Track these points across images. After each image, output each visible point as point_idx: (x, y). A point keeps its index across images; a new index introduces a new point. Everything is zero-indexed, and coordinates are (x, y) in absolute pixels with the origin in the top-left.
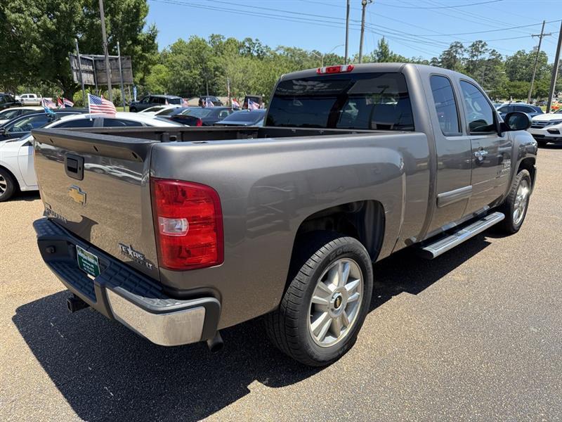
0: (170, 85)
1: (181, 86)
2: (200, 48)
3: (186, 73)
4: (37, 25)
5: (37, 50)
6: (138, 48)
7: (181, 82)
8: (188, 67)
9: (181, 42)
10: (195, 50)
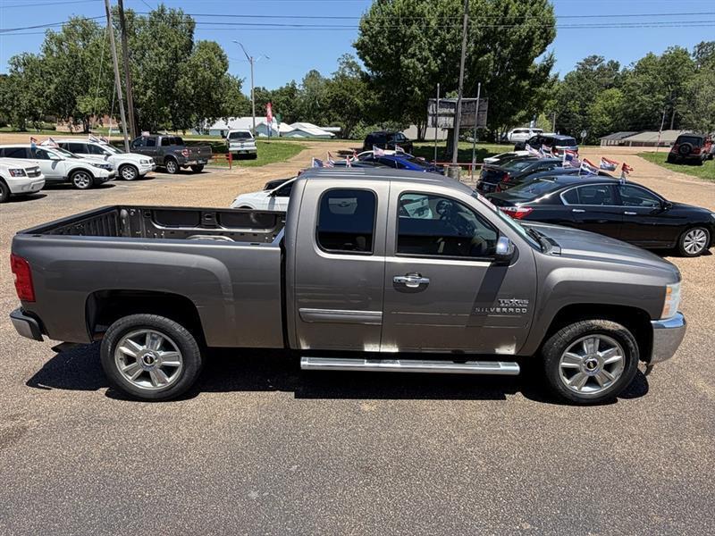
0: (619, 115)
1: (635, 115)
2: (677, 63)
3: (646, 98)
4: (424, 69)
5: (419, 93)
6: (525, 83)
7: (635, 110)
8: (651, 90)
9: (650, 57)
10: (668, 67)
